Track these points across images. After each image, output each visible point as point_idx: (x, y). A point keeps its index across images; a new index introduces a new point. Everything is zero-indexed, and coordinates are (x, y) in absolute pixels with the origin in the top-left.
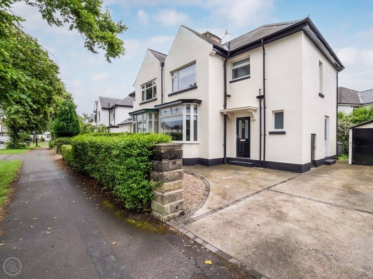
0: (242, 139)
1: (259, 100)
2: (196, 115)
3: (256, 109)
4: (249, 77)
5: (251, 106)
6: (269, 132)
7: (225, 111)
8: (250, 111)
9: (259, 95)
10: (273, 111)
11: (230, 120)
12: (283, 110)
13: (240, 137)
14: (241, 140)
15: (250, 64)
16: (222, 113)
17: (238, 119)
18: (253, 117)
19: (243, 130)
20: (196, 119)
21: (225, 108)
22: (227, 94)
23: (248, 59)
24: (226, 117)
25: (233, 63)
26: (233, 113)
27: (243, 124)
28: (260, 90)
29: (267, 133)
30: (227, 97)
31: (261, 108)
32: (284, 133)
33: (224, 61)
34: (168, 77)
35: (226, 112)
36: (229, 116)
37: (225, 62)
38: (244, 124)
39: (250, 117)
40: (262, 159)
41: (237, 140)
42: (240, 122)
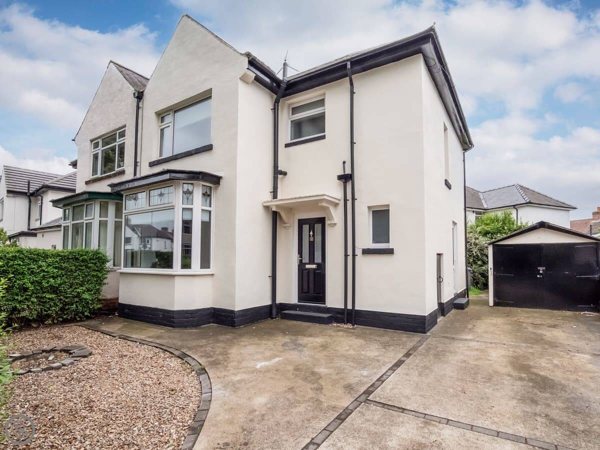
0: (309, 263)
1: (342, 183)
2: (208, 208)
3: (337, 201)
4: (323, 137)
5: (326, 194)
6: (363, 250)
7: (274, 204)
8: (324, 204)
9: (343, 174)
10: (369, 208)
11: (285, 223)
12: (388, 206)
13: (306, 259)
14: (308, 266)
15: (324, 113)
16: (267, 208)
17: (301, 223)
18: (331, 218)
19: (312, 245)
20: (206, 219)
21: (275, 196)
22: (279, 169)
23: (321, 102)
24: (275, 217)
25: (292, 108)
26: (290, 209)
27: (311, 233)
28: (344, 163)
29: (359, 252)
30: (279, 176)
31: (346, 200)
32: (390, 252)
33: (274, 100)
34: (150, 124)
35: (277, 206)
36: (283, 214)
37: (275, 102)
38: (314, 232)
39: (324, 218)
40: (350, 307)
41: (298, 266)
42: (306, 228)
